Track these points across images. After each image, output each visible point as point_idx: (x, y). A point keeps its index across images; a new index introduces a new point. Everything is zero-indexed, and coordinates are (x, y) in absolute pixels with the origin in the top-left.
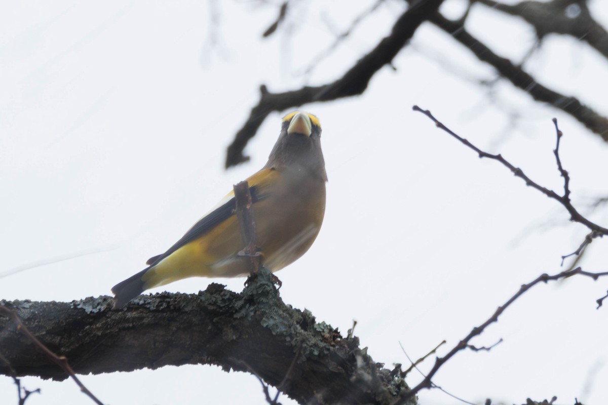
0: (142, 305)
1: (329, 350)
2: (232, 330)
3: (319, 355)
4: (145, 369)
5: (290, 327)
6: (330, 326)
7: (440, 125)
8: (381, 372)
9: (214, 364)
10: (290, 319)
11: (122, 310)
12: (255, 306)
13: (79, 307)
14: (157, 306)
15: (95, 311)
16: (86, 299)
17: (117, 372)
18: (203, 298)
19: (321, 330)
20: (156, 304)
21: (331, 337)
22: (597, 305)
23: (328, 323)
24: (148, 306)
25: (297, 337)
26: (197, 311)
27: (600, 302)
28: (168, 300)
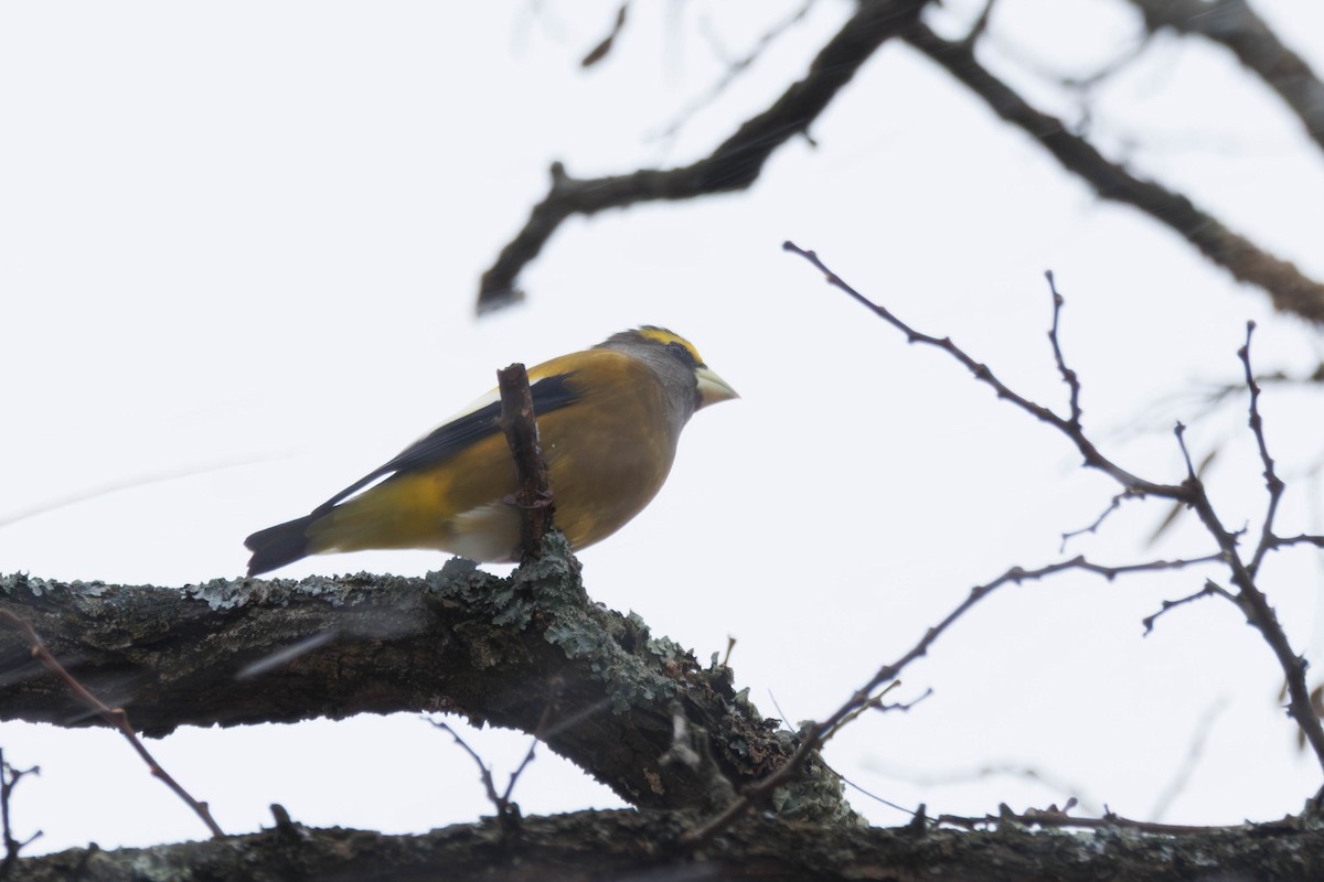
0: (317, 596)
1: (674, 690)
2: (488, 648)
3: (655, 701)
4: (322, 719)
5: (600, 645)
6: (677, 645)
7: (834, 279)
8: (774, 737)
9: (453, 712)
10: (600, 630)
11: (279, 605)
12: (535, 603)
13: (196, 597)
14: (346, 598)
15: (228, 605)
16: (212, 582)
17: (268, 724)
18: (434, 586)
19: (659, 653)
20: (345, 595)
21: (678, 668)
22: (1145, 629)
23: (674, 640)
24: (329, 599)
25: (614, 664)
26: (423, 610)
27: (1149, 623)
28: (368, 587)
